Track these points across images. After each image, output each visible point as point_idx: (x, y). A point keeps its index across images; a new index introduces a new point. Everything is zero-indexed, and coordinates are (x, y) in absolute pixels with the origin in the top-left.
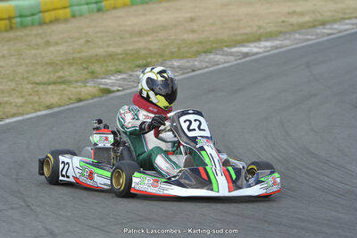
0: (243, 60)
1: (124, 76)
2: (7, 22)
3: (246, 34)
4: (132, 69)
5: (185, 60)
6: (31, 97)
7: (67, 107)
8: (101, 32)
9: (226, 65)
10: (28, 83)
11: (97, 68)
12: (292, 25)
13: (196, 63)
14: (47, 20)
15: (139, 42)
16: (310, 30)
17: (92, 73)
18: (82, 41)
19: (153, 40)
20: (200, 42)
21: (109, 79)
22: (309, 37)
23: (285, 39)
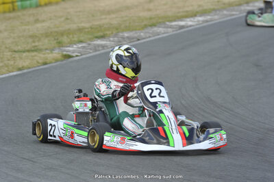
0: (179, 31)
1: (84, 45)
2: (10, 5)
3: (187, 12)
4: (91, 39)
5: (134, 32)
6: (9, 62)
7: (34, 69)
8: (80, 12)
9: (165, 35)
10: (9, 51)
11: (65, 39)
12: (224, 4)
13: (142, 34)
14: (43, 3)
15: (105, 18)
16: (236, 8)
17: (59, 43)
18: (63, 19)
19: (117, 17)
20: (151, 18)
21: (72, 47)
22: (234, 13)
23: (215, 15)
